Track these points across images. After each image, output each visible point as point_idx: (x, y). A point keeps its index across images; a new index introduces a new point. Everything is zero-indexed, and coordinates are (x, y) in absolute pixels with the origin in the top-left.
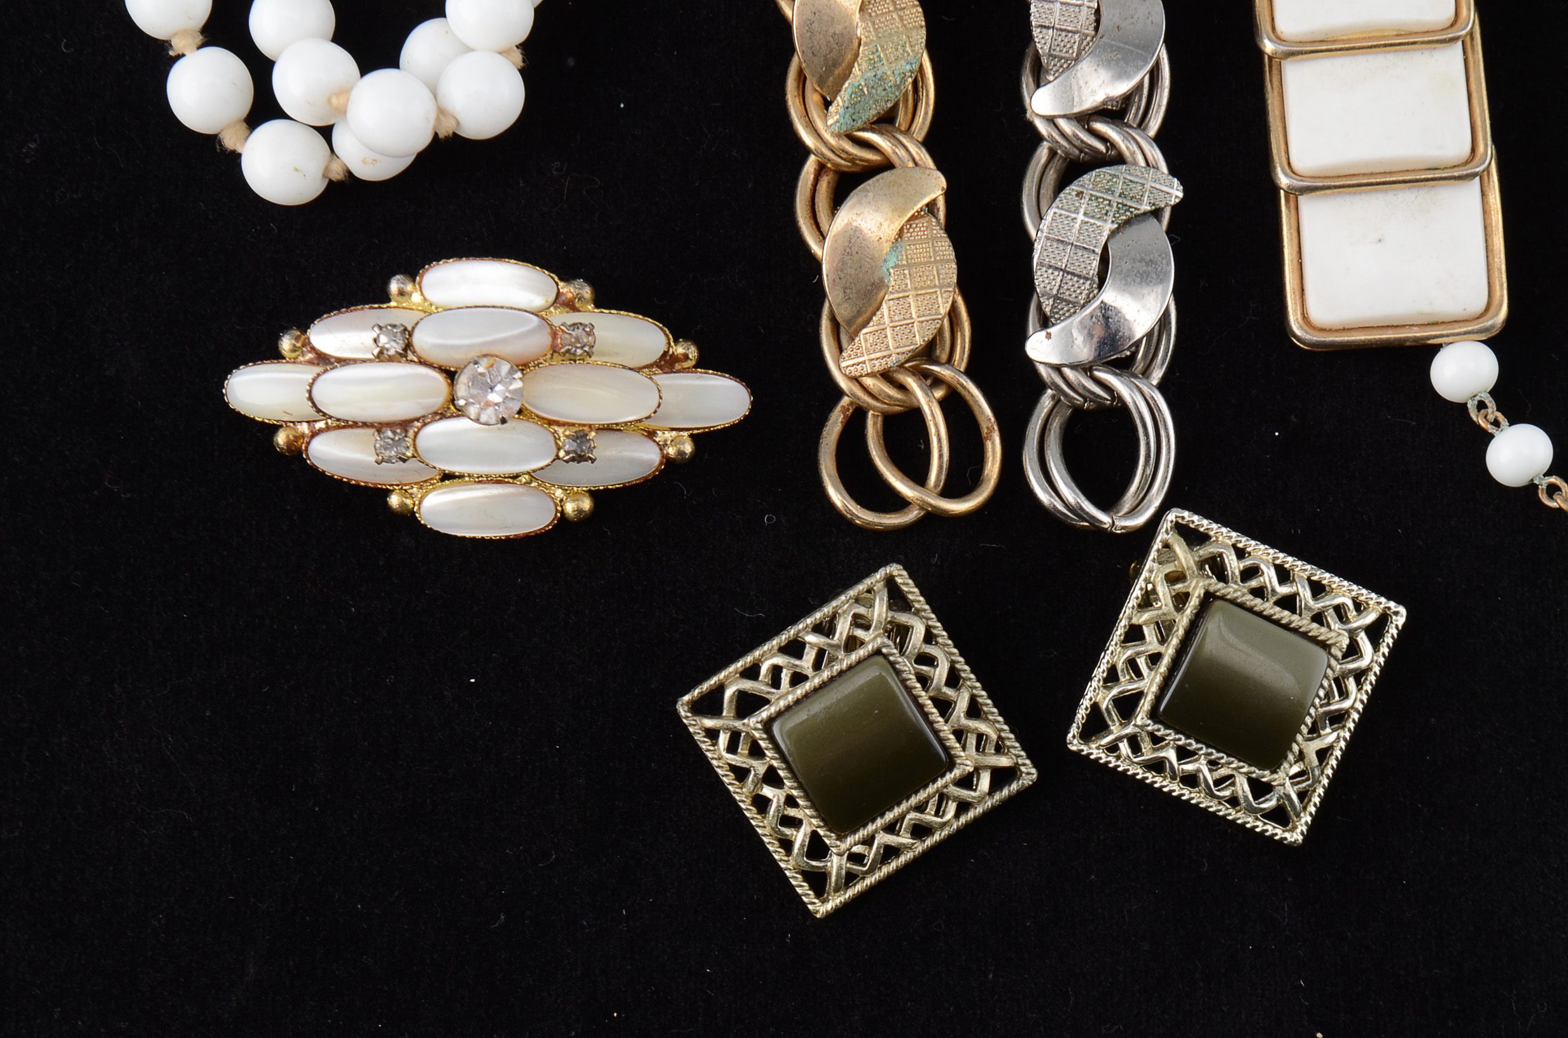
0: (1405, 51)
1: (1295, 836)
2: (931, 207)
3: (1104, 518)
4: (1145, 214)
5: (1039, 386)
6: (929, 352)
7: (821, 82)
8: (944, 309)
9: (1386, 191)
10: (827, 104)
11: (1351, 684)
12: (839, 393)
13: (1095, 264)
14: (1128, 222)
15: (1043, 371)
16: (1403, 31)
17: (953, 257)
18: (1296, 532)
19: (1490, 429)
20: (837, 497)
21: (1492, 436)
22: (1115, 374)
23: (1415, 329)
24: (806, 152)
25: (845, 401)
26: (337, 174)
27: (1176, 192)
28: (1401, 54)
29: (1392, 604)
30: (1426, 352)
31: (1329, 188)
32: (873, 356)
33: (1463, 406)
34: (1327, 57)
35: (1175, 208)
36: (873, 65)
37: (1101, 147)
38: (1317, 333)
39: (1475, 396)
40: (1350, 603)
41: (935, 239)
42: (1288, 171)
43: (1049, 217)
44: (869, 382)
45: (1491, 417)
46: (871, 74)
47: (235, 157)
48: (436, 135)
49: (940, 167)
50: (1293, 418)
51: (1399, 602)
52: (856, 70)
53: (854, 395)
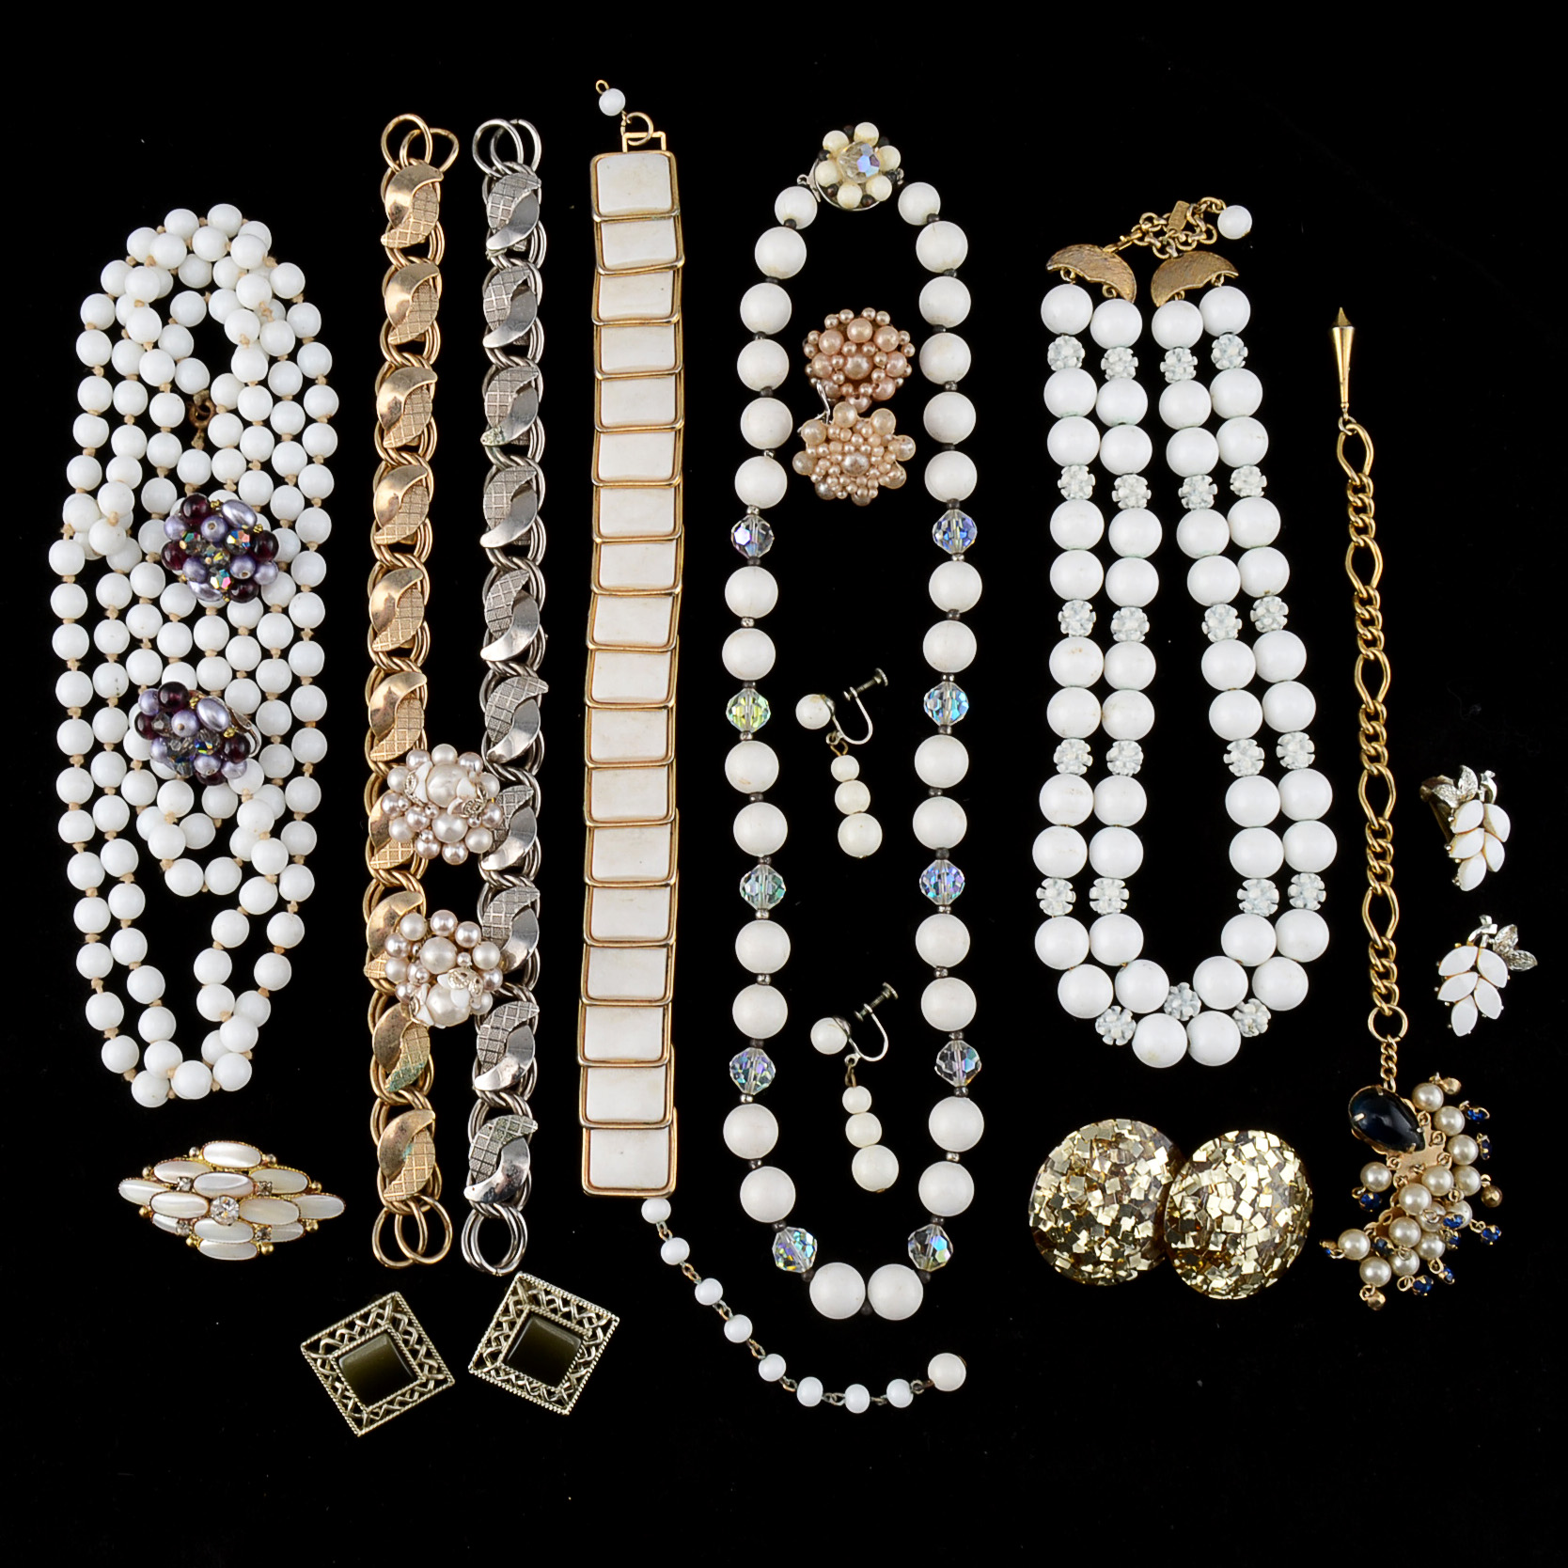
1: (566, 1412)
2: (429, 1127)
3: (493, 1270)
4: (519, 1137)
5: (470, 1208)
6: (423, 1191)
7: (384, 1066)
8: (428, 1175)
10: (387, 1076)
11: (593, 1350)
12: (383, 1206)
13: (495, 1160)
14: (512, 1140)
15: (471, 1203)
16: (635, 1060)
17: (434, 1151)
19: (664, 1238)
20: (378, 1253)
21: (664, 1242)
22: (503, 1207)
23: (634, 1192)
24: (376, 1097)
25: (385, 1209)
26: (172, 1096)
27: (535, 1127)
29: (613, 1316)
30: (641, 1201)
31: (602, 1128)
32: (397, 1194)
33: (654, 1226)
34: (606, 1069)
35: (534, 1133)
36: (406, 1063)
37: (504, 1104)
38: (594, 1190)
39: (660, 1223)
40: (593, 1315)
41: (427, 1143)
42: (585, 1119)
43: (476, 1137)
44: (396, 1204)
45: (665, 1233)
46: (404, 1068)
47: (129, 1084)
48: (211, 1090)
49: (434, 1110)
50: (581, 1226)
51: (616, 1315)
52: (398, 1064)
53: (388, 1207)
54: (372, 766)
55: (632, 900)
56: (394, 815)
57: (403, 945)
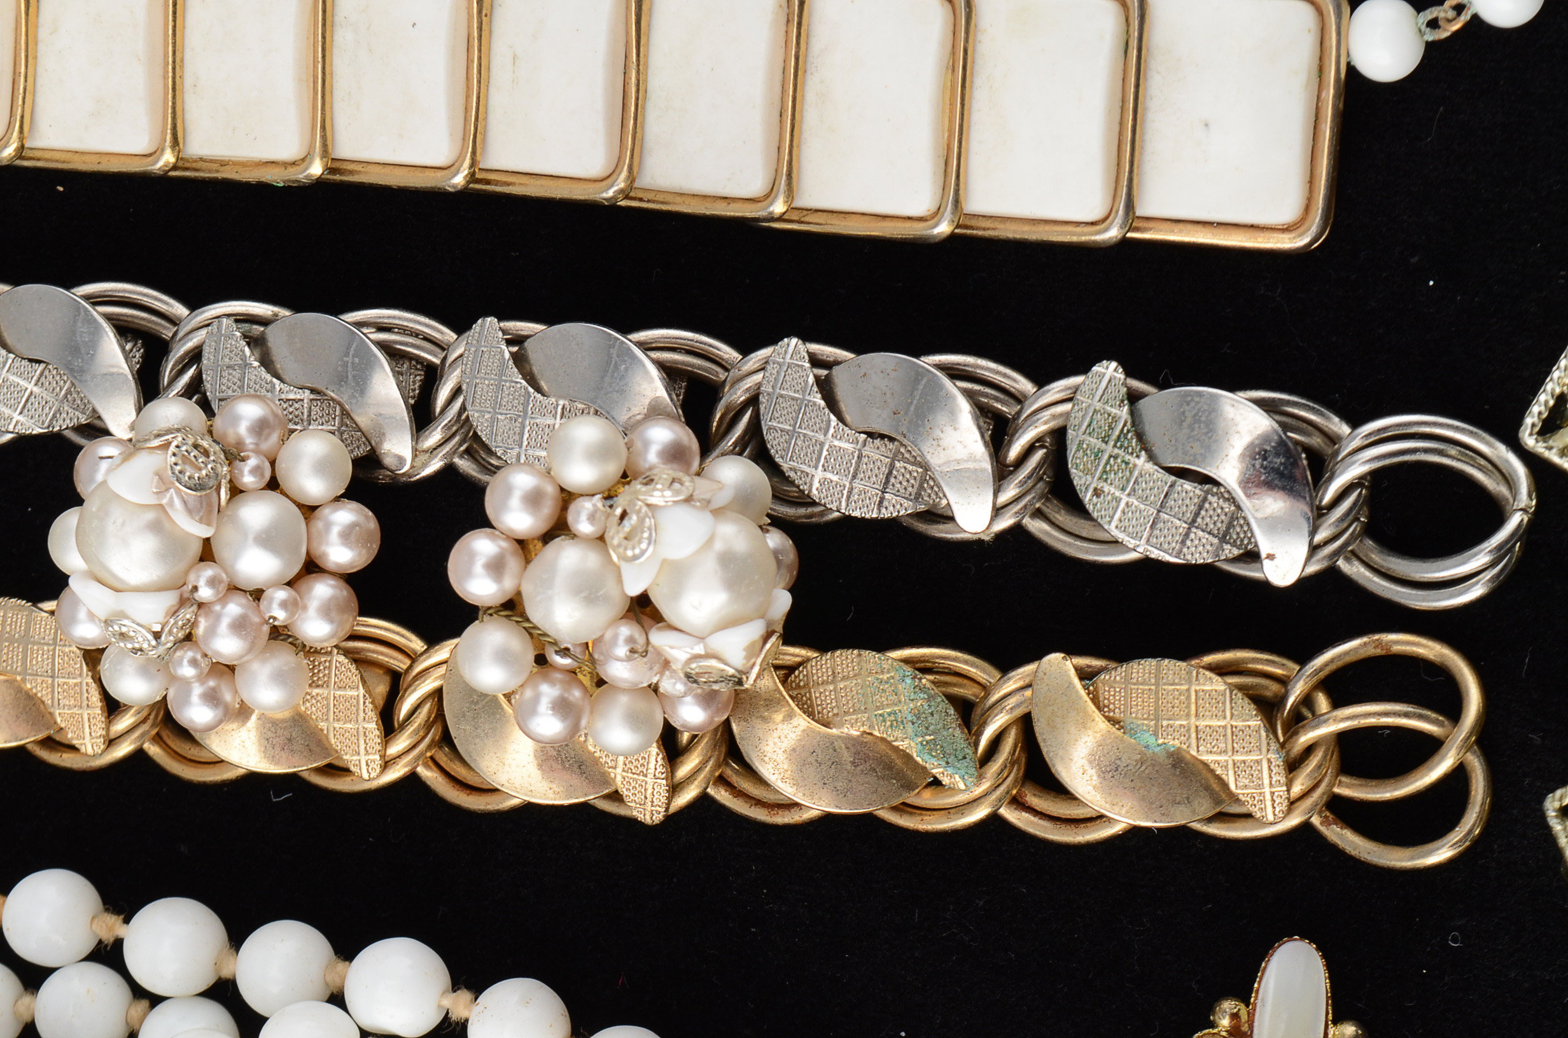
0: (974, 62)
2: (1086, 675)
3: (1515, 521)
4: (1132, 413)
5: (1331, 574)
6: (1268, 707)
7: (909, 786)
8: (1217, 684)
9: (1145, 109)
10: (936, 783)
12: (1306, 826)
13: (1188, 486)
14: (1140, 437)
15: (1312, 569)
16: (948, 63)
17: (1153, 662)
18: (1563, 277)
19: (1465, 17)
20: (1441, 853)
21: (1476, 18)
22: (1331, 479)
23: (1324, 95)
24: (994, 819)
25: (1316, 821)
27: (1109, 370)
28: (977, 68)
31: (1130, 180)
32: (1266, 781)
33: (1430, 47)
34: (967, 159)
35: (1129, 373)
36: (897, 723)
37: (1039, 454)
38: (1311, 217)
39: (1420, 31)
41: (1127, 680)
42: (1103, 226)
43: (1121, 536)
44: (1297, 789)
45: (1451, 14)
46: (910, 728)
49: (1038, 656)
50: (1415, 260)
52: (902, 745)
53: (1311, 810)
54: (123, 750)
55: (515, 57)
56: (228, 697)
57: (548, 692)
